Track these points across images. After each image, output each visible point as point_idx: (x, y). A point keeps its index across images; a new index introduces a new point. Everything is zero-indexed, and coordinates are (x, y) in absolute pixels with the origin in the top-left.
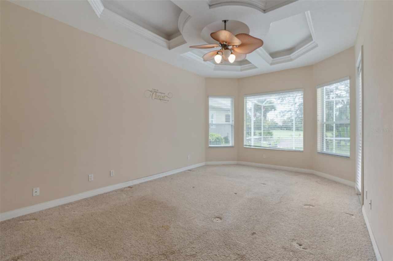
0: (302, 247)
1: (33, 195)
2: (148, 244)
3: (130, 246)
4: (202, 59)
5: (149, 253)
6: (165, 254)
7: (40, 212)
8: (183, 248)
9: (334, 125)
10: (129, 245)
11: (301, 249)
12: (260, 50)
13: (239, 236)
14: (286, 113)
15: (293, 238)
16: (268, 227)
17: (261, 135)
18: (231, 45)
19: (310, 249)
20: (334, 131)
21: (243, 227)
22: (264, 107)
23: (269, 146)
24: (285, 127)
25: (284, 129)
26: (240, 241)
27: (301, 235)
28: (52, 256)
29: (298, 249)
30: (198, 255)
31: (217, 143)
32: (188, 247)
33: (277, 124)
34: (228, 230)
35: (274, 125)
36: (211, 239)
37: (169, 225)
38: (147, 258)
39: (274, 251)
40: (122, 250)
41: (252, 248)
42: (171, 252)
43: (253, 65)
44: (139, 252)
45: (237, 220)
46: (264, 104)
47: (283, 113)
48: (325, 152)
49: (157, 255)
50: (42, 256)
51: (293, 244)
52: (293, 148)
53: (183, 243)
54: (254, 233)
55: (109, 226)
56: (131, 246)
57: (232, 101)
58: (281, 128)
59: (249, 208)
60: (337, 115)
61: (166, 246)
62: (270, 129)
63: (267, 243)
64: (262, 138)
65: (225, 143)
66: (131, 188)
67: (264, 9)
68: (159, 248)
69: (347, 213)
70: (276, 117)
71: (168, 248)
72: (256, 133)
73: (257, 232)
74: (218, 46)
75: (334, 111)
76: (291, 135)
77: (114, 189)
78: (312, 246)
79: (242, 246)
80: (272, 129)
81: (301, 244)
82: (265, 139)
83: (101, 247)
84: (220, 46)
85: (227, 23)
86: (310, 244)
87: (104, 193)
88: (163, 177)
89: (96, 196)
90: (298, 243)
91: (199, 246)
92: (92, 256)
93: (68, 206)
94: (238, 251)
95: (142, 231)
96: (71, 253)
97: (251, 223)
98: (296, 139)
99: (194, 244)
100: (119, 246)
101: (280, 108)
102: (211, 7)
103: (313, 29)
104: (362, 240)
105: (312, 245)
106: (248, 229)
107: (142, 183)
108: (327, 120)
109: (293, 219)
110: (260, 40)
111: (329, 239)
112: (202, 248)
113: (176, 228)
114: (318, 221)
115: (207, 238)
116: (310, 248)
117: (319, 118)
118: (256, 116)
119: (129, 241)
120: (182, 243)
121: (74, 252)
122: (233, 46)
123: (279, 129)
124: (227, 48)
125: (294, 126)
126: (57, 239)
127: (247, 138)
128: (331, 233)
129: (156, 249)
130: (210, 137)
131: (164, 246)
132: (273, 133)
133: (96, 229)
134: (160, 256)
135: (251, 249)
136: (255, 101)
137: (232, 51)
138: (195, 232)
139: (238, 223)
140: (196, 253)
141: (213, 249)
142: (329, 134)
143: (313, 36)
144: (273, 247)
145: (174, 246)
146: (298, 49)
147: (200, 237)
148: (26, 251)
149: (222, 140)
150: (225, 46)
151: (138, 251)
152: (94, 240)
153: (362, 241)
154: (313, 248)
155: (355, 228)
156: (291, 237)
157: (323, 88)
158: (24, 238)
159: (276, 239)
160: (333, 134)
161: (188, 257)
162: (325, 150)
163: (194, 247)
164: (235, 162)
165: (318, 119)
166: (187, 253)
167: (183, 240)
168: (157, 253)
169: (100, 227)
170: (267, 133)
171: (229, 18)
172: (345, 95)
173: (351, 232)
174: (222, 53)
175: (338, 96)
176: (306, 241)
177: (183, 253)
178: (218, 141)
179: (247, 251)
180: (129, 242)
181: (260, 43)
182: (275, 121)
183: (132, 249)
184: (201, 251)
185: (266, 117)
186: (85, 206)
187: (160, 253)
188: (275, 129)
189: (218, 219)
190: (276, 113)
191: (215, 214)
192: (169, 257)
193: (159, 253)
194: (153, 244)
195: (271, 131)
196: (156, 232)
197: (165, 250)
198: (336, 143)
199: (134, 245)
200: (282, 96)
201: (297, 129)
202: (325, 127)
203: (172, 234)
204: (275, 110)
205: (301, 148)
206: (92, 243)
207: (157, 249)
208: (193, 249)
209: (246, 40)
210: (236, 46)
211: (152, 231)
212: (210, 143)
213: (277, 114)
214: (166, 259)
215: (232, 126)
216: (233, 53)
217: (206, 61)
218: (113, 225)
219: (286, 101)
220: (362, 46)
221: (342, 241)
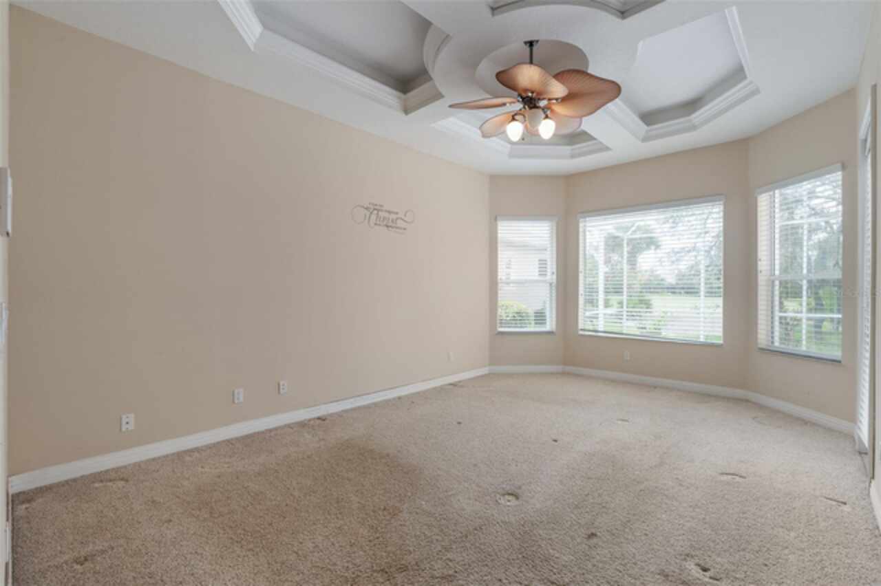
0: (707, 574)
1: (121, 429)
2: (351, 546)
3: (311, 549)
4: (479, 132)
5: (351, 566)
6: (387, 570)
7: (135, 464)
8: (426, 559)
9: (805, 282)
10: (310, 545)
11: (707, 580)
12: (615, 107)
13: (556, 540)
14: (683, 254)
15: (687, 552)
16: (629, 521)
17: (622, 307)
18: (544, 99)
19: (729, 581)
20: (805, 298)
21: (568, 519)
22: (630, 241)
23: (642, 332)
24: (683, 288)
25: (680, 293)
26: (558, 552)
27: (709, 547)
28: (152, 560)
29: (698, 579)
30: (460, 577)
31: (516, 324)
32: (438, 559)
33: (662, 280)
34: (532, 525)
35: (656, 282)
36: (492, 542)
37: (398, 505)
38: (346, 577)
39: (639, 579)
40: (295, 555)
41: (587, 570)
42: (399, 566)
43: (601, 143)
44: (328, 563)
45: (555, 503)
46: (628, 235)
47: (677, 254)
48: (777, 347)
49: (368, 571)
50: (132, 557)
51: (687, 566)
52: (699, 338)
53: (427, 548)
54: (593, 535)
55: (271, 501)
56: (314, 547)
57: (552, 229)
58: (673, 290)
59: (584, 475)
60: (813, 258)
61: (389, 553)
62: (647, 292)
63: (623, 559)
64: (625, 313)
65: (536, 323)
66: (324, 420)
67: (623, 10)
68: (373, 557)
69: (831, 497)
70: (658, 264)
71: (394, 557)
72: (611, 303)
73: (600, 532)
74: (514, 103)
75: (805, 249)
76: (696, 308)
77: (288, 422)
78: (734, 574)
79: (564, 563)
80: (650, 292)
81: (707, 567)
82: (631, 316)
83: (251, 546)
84: (518, 101)
85: (535, 48)
86: (729, 567)
87: (267, 430)
88: (394, 399)
89: (248, 437)
90: (698, 565)
91: (463, 557)
92: (232, 565)
93: (190, 456)
94: (552, 573)
95: (339, 516)
96: (189, 556)
97: (588, 510)
98: (706, 315)
99: (452, 552)
100: (290, 546)
101: (669, 243)
102: (495, 12)
103: (746, 51)
104: (867, 567)
105: (734, 571)
106: (579, 523)
107: (346, 411)
108: (785, 270)
109: (691, 506)
110: (613, 82)
111: (780, 561)
112: (470, 561)
113: (414, 514)
114: (754, 514)
115: (482, 541)
116: (729, 578)
117: (763, 265)
118: (610, 262)
119: (312, 537)
120: (425, 547)
121: (196, 552)
122: (550, 99)
123: (668, 292)
124: (535, 105)
125: (702, 284)
126: (163, 524)
127: (588, 314)
128: (785, 545)
129: (367, 559)
130: (499, 310)
131: (385, 552)
132: (652, 302)
133: (244, 507)
134: (375, 574)
135: (584, 571)
136: (610, 227)
137: (549, 112)
138: (455, 524)
139: (557, 510)
140: (456, 572)
141: (494, 567)
142: (791, 305)
143: (746, 69)
144: (637, 570)
145: (406, 554)
146: (712, 100)
147: (466, 537)
148: (103, 546)
149: (528, 316)
150: (530, 101)
151: (328, 561)
152: (239, 531)
153: (867, 569)
154: (736, 578)
155: (848, 536)
156: (683, 549)
157: (774, 193)
158: (100, 519)
159: (647, 552)
160: (801, 305)
161: (436, 580)
162: (777, 344)
163: (451, 558)
164: (560, 368)
165: (760, 268)
166: (435, 570)
167: (428, 542)
168: (368, 568)
169: (252, 504)
170: (637, 302)
171: (541, 35)
172: (834, 210)
173: (838, 544)
174: (524, 116)
175: (815, 212)
176: (719, 559)
177: (426, 571)
178: (520, 320)
179: (574, 576)
180: (310, 539)
181: (613, 90)
182: (658, 273)
183: (316, 554)
184: (466, 570)
185: (635, 265)
186: (225, 456)
187: (375, 568)
188: (658, 292)
189: (510, 498)
190: (660, 255)
191: (504, 486)
192: (394, 578)
193: (373, 567)
194: (361, 547)
195: (647, 298)
196: (369, 519)
197: (386, 563)
198: (808, 326)
199: (320, 545)
200: (675, 215)
201: (711, 293)
202: (777, 288)
203: (404, 525)
204: (658, 247)
205: (716, 337)
206: (234, 537)
207: (369, 559)
208: (448, 562)
209: (580, 84)
210: (557, 99)
211: (362, 519)
212: (501, 323)
213: (662, 257)
214: (388, 582)
215: (551, 284)
216: (549, 116)
217: (489, 137)
218: (279, 499)
219: (683, 226)
220: (874, 88)
221: (814, 565)
